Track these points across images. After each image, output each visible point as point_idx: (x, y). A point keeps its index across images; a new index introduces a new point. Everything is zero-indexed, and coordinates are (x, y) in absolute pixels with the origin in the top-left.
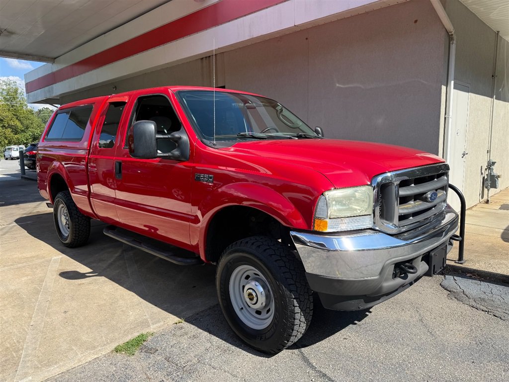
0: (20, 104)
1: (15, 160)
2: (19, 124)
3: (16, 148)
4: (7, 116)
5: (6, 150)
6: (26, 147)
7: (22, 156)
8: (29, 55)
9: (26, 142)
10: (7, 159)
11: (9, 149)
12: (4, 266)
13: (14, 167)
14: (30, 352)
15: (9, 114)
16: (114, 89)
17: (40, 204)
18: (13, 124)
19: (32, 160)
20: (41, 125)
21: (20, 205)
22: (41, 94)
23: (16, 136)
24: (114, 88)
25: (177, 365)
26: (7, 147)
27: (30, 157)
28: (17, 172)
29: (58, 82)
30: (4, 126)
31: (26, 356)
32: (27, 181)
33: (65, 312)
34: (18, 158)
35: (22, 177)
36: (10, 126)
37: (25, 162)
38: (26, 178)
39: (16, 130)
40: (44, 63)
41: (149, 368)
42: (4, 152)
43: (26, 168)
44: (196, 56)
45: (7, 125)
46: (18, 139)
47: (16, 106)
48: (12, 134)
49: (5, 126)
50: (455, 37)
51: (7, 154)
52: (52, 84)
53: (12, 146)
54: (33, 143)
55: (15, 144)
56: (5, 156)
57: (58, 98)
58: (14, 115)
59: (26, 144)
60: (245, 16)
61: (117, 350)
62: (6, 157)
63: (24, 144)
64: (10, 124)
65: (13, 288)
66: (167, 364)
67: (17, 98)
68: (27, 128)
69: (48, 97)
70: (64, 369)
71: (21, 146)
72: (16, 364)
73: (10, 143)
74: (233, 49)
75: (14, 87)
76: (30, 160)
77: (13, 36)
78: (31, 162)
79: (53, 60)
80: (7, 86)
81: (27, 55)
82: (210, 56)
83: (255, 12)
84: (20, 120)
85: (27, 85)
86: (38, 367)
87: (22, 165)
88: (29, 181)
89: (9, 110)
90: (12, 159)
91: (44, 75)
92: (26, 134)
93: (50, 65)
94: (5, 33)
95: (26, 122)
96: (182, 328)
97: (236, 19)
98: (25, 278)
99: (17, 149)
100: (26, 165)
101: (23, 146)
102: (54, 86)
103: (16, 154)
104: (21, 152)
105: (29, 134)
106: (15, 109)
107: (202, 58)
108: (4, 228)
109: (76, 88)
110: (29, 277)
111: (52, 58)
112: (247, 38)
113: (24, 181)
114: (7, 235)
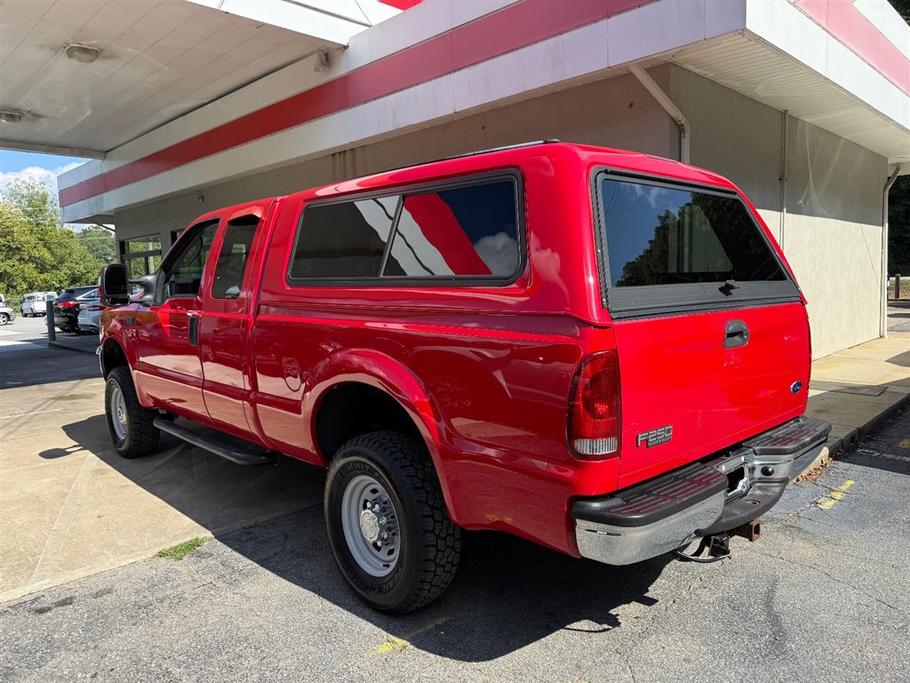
0: (52, 220)
1: (39, 316)
2: (47, 255)
3: (41, 296)
4: (28, 242)
5: (24, 299)
6: (58, 294)
7: (51, 310)
8: (65, 147)
9: (58, 286)
10: (26, 315)
11: (30, 298)
12: (19, 466)
13: (39, 328)
14: (49, 556)
15: (33, 239)
16: (201, 201)
17: (76, 385)
18: (37, 255)
19: (68, 317)
20: (85, 256)
21: (46, 385)
22: (84, 208)
23: (42, 276)
24: (199, 199)
25: (233, 568)
26: (26, 295)
27: (64, 311)
28: (42, 337)
29: (111, 189)
30: (21, 259)
31: (44, 560)
32: (57, 351)
33: (99, 517)
34: (44, 314)
35: (50, 345)
36: (32, 259)
37: (56, 319)
38: (57, 346)
39: (42, 265)
40: (90, 160)
41: (197, 572)
42: (21, 303)
43: (57, 329)
44: (326, 151)
45: (27, 258)
46: (46, 281)
47: (45, 225)
48: (35, 273)
49: (24, 259)
50: (687, 128)
51: (25, 306)
52: (102, 193)
53: (36, 294)
54: (72, 287)
55: (40, 291)
56: (22, 311)
57: (112, 214)
58: (40, 240)
59: (58, 290)
60: (387, 95)
61: (161, 555)
62: (25, 312)
63: (56, 289)
64: (33, 255)
65: (31, 490)
66: (221, 567)
67: (47, 210)
68: (62, 262)
69: (95, 213)
70: (92, 572)
71: (50, 293)
72: (32, 568)
73: (31, 288)
74: (379, 140)
75: (41, 192)
76: (63, 317)
77: (42, 120)
78: (66, 320)
79: (104, 154)
80: (28, 190)
81: (61, 147)
82: (345, 152)
83: (401, 90)
84: (49, 249)
85: (61, 193)
86: (59, 571)
87: (51, 325)
88: (62, 351)
89: (32, 231)
90: (35, 315)
91: (89, 177)
92: (59, 272)
93: (98, 162)
94: (29, 116)
95: (60, 252)
96: (251, 533)
97: (375, 99)
98: (48, 480)
99: (44, 298)
100: (58, 325)
101: (53, 294)
102: (105, 195)
103: (41, 306)
104: (49, 304)
105: (63, 272)
106: (42, 230)
107: (334, 155)
108: (20, 418)
109: (139, 200)
110: (53, 478)
111: (102, 152)
112: (390, 128)
113: (52, 350)
114: (24, 427)
